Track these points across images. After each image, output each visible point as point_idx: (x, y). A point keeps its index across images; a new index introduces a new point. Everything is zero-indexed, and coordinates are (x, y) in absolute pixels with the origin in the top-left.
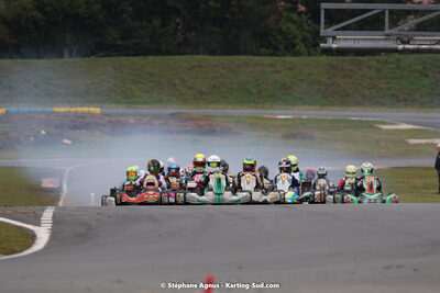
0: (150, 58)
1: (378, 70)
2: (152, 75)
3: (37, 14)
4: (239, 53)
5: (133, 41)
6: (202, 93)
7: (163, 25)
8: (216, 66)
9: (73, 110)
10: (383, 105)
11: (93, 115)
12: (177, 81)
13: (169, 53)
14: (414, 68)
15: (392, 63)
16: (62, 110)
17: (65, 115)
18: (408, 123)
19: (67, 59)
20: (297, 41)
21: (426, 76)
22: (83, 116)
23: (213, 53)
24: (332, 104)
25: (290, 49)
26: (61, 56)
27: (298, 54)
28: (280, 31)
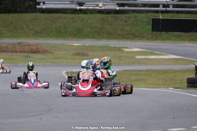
0: (12, 15)
1: (126, 21)
2: (12, 23)
5: (3, 6)
6: (37, 32)
8: (45, 19)
10: (128, 39)
12: (25, 26)
13: (21, 12)
14: (144, 20)
15: (133, 18)
18: (138, 48)
24: (102, 38)
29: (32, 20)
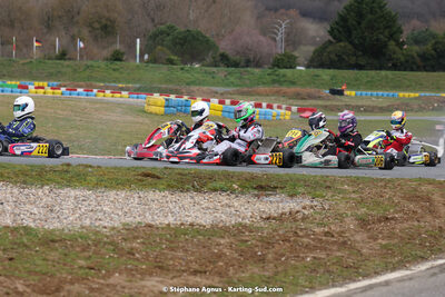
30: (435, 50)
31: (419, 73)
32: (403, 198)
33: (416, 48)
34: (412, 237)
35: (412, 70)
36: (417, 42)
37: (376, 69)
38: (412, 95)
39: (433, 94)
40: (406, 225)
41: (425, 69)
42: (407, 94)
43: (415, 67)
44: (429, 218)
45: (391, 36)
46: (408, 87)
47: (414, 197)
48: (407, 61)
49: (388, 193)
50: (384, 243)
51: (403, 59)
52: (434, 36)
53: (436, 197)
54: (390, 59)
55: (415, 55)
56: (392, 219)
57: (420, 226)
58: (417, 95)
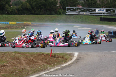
0: (39, 15)
1: (73, 18)
2: (39, 18)
3: (21, 8)
4: (52, 15)
5: (36, 12)
6: (46, 21)
7: (41, 10)
9: (27, 23)
10: (74, 23)
11: (30, 24)
12: (43, 19)
13: (41, 14)
14: (79, 17)
16: (25, 23)
17: (26, 24)
19: (26, 15)
20: (61, 13)
21: (81, 19)
22: (28, 24)
23: (48, 15)
25: (60, 14)
26: (25, 15)
27: (61, 15)
28: (58, 11)
29: (45, 17)
30: (22, 7)
31: (17, 15)
32: (10, 59)
33: (15, 7)
34: (13, 72)
35: (14, 14)
36: (16, 5)
37: (1, 14)
38: (14, 23)
39: (21, 23)
40: (11, 68)
41: (18, 14)
42: (12, 23)
43: (15, 13)
44: (19, 65)
45: (7, 3)
46: (12, 20)
47: (14, 58)
48: (12, 11)
49: (5, 57)
50: (3, 74)
51: (11, 11)
52: (21, 3)
53: (22, 58)
54: (7, 11)
55: (15, 9)
56: (6, 66)
57: (15, 68)
58: (16, 23)
